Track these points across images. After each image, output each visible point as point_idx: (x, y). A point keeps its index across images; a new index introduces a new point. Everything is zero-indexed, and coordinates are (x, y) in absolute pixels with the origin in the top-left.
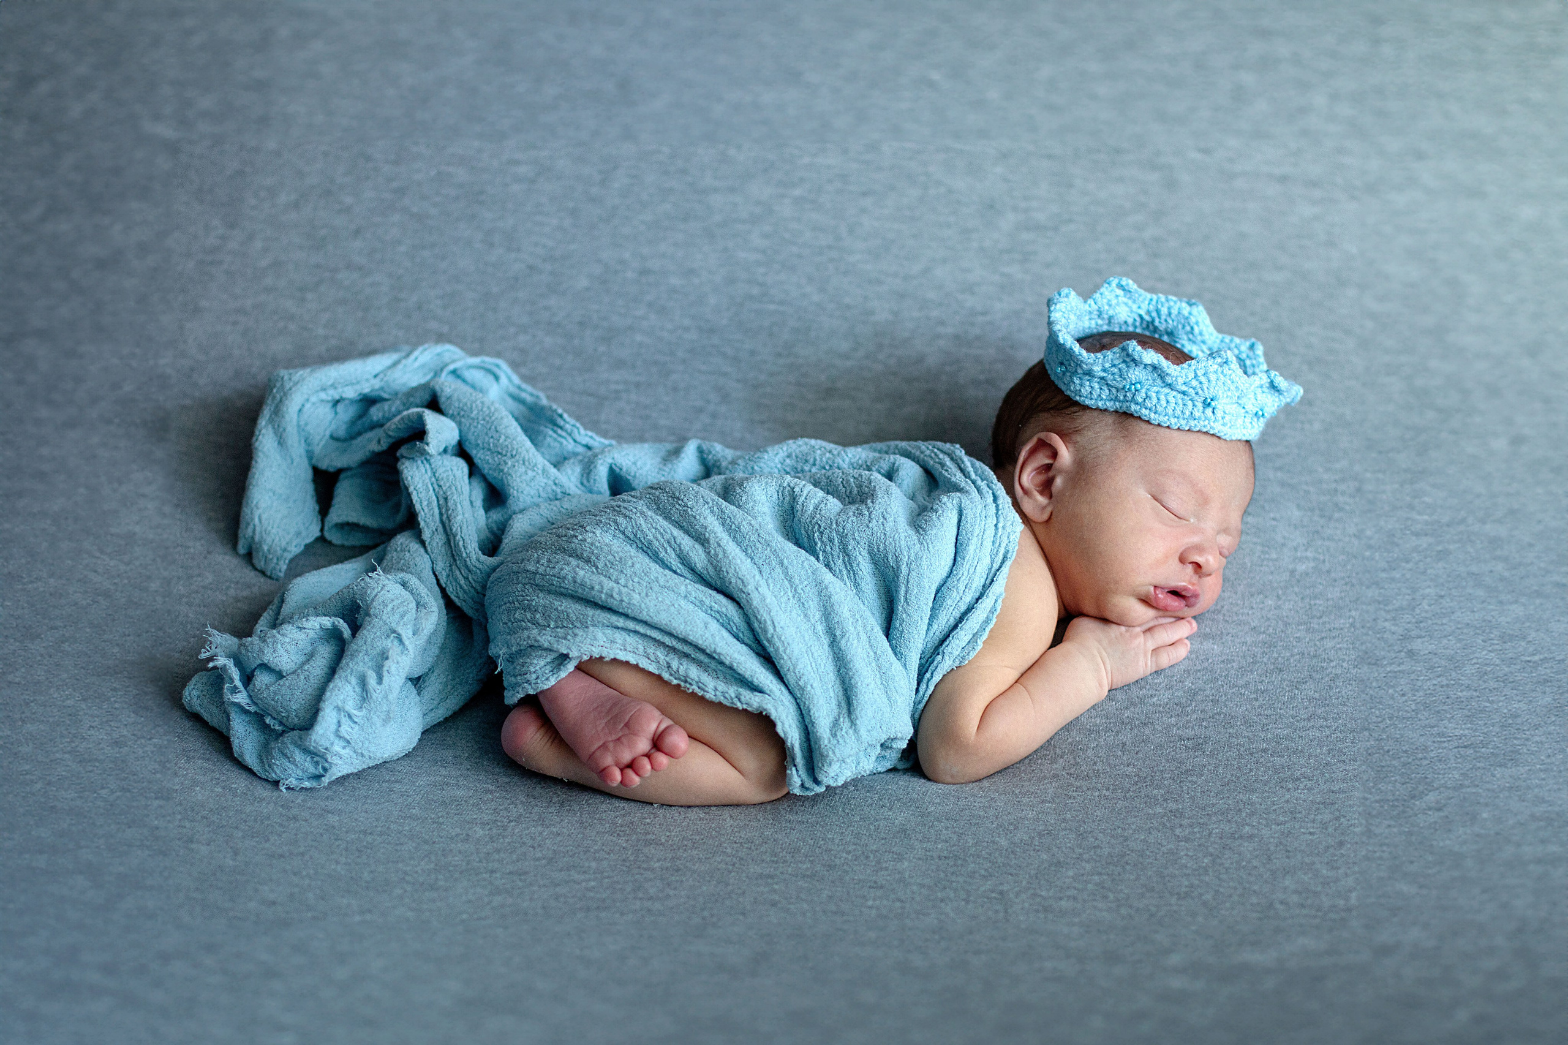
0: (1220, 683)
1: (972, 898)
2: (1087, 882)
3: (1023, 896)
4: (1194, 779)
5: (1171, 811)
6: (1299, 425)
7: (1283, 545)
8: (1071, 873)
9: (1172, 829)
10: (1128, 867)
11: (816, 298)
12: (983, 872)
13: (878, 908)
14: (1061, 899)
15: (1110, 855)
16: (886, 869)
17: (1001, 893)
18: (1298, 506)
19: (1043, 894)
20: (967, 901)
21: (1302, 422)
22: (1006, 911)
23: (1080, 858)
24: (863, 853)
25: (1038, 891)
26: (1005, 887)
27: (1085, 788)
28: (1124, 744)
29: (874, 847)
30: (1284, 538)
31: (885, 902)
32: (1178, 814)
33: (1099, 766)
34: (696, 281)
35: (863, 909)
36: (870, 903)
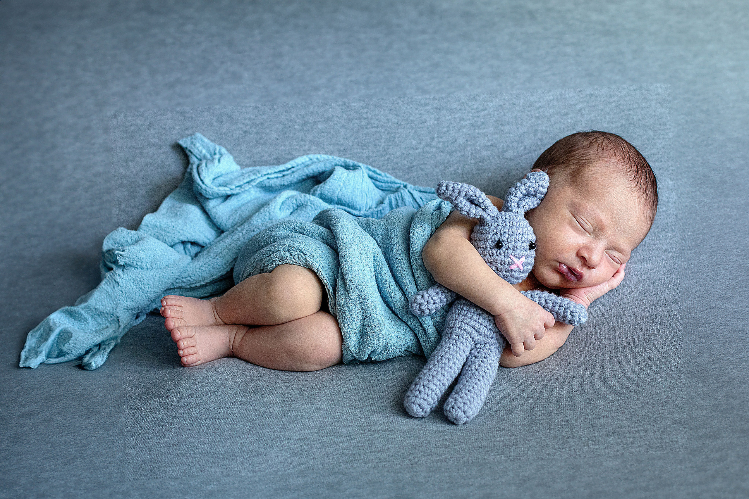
0: (656, 284)
1: (552, 427)
2: (611, 407)
3: (579, 421)
4: (656, 338)
5: (648, 358)
6: (661, 137)
7: (668, 202)
8: (602, 403)
9: (651, 367)
10: (632, 394)
11: (395, 120)
12: (555, 412)
13: (503, 441)
14: (600, 418)
15: (621, 389)
16: (504, 420)
17: (567, 421)
18: (670, 178)
19: (590, 417)
20: (550, 429)
21: (663, 135)
22: (572, 431)
23: (605, 394)
24: (490, 414)
25: (587, 417)
26: (569, 418)
27: (599, 354)
28: (614, 327)
29: (495, 409)
30: (668, 198)
31: (506, 437)
32: (652, 359)
33: (604, 341)
34: (331, 124)
35: (495, 443)
36: (498, 439)
